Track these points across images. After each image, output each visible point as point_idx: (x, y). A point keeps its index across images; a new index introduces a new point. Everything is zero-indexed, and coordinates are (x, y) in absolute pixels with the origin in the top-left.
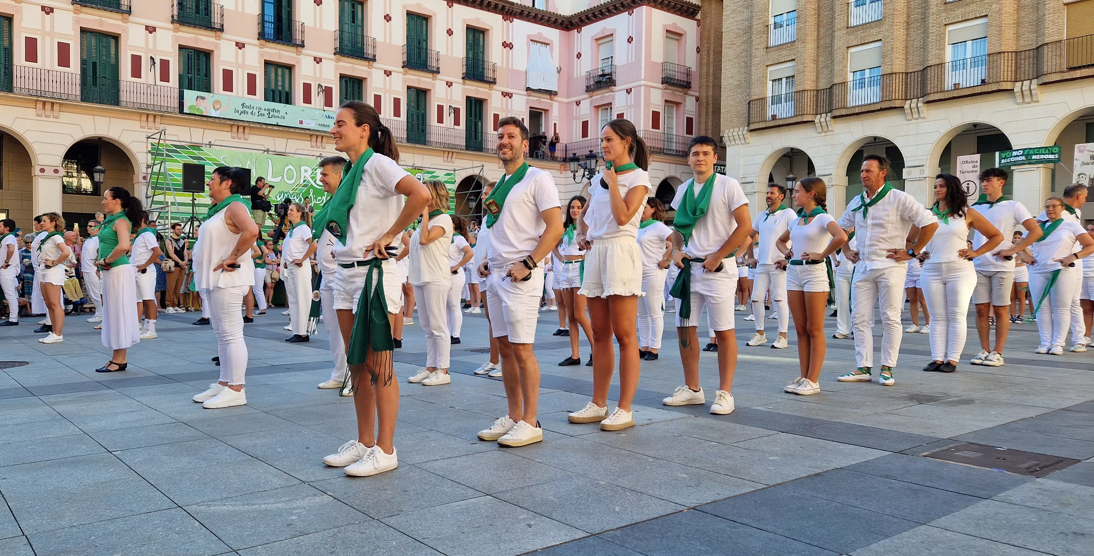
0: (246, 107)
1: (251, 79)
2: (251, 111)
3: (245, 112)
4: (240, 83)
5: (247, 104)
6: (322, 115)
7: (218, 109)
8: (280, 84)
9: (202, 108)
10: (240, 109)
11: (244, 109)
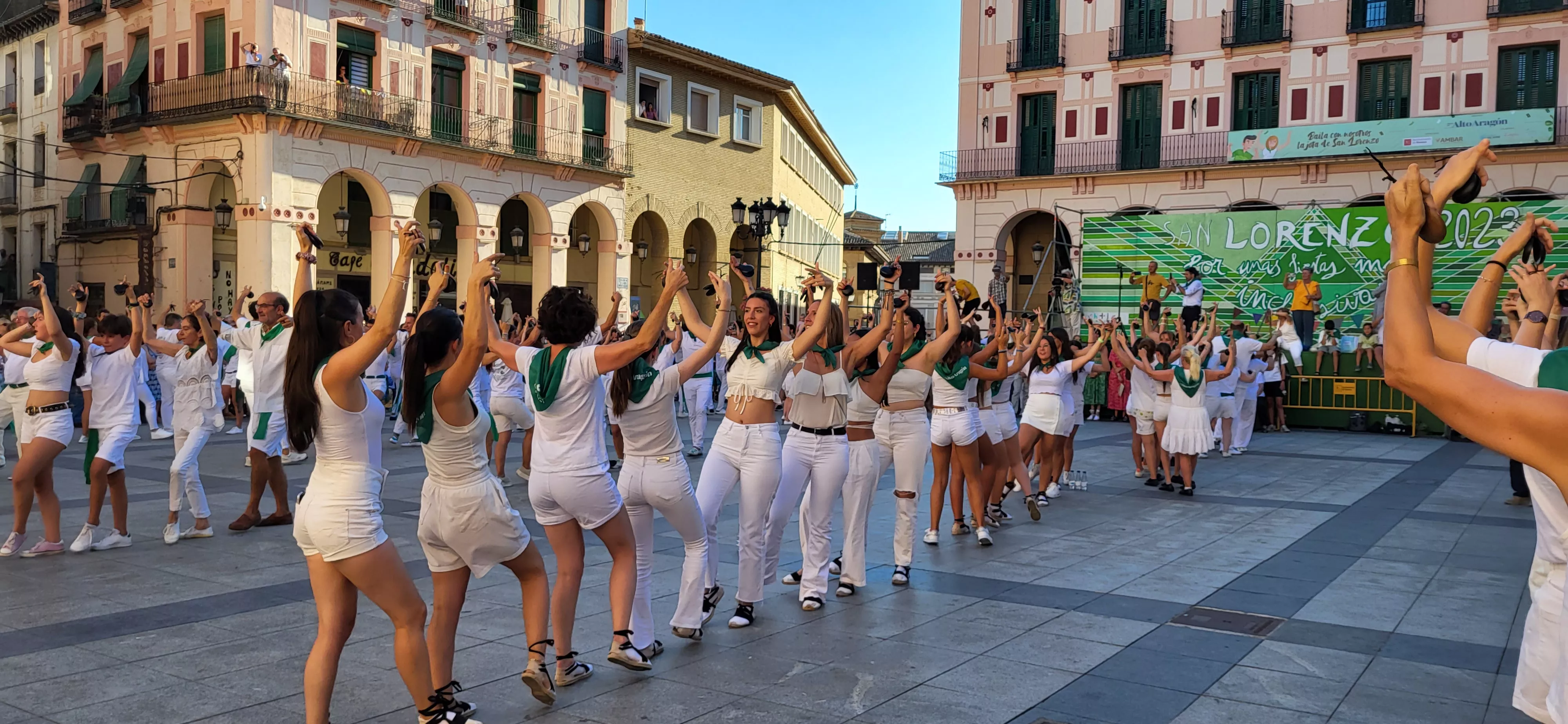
0: (1316, 137)
1: (1336, 93)
2: (1322, 141)
3: (1313, 145)
4: (1318, 103)
5: (1317, 133)
6: (1449, 124)
7: (1273, 149)
8: (1392, 88)
9: (1250, 151)
10: (1306, 141)
11: (1311, 141)
